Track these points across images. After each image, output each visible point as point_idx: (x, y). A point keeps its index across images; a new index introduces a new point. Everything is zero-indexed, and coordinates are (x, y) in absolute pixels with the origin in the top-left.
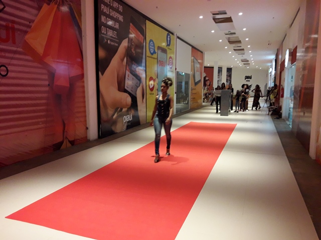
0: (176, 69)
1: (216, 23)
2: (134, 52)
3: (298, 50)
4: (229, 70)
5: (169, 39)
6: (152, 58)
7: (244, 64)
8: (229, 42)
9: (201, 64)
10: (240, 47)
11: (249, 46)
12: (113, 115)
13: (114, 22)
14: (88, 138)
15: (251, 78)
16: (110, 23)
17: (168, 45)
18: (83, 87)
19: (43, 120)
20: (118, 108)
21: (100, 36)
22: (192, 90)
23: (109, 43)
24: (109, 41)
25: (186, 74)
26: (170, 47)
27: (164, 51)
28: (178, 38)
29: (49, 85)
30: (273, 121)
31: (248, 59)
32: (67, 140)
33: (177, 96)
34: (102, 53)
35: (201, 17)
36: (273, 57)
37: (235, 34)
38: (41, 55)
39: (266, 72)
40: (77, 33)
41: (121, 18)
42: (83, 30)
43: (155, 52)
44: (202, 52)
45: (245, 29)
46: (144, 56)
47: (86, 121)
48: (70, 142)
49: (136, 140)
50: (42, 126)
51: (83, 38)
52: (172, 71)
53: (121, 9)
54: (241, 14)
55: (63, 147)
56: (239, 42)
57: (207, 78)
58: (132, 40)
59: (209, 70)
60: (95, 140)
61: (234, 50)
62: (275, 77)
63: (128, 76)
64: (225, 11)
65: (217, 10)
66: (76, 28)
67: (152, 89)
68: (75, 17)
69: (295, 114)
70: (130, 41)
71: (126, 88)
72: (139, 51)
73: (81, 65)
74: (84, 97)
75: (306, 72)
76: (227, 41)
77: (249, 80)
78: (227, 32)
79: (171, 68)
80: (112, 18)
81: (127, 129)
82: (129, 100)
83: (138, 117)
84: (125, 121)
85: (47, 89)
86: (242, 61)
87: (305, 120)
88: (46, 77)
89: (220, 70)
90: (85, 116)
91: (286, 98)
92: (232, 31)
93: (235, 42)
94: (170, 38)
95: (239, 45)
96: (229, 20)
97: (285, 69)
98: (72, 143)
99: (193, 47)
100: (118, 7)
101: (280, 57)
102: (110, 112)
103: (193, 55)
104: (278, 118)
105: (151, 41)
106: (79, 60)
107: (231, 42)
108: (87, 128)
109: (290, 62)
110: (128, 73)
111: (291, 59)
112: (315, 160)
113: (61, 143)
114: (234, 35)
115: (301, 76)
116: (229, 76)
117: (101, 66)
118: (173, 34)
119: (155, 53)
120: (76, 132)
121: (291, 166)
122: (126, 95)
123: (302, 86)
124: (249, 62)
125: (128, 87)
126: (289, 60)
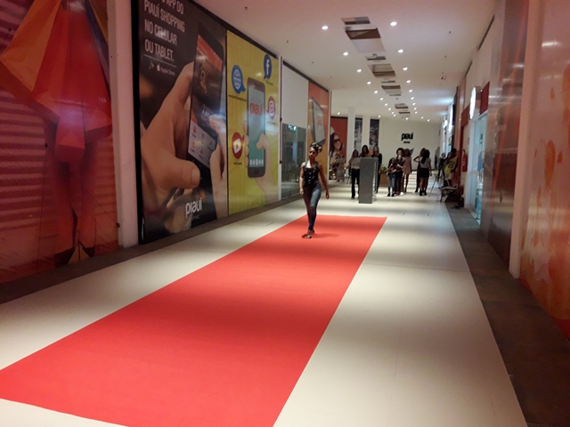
0: (281, 119)
1: (351, 38)
2: (205, 87)
3: (490, 89)
4: (375, 123)
5: (268, 66)
6: (238, 98)
7: (400, 113)
8: (374, 73)
9: (326, 112)
10: (394, 82)
11: (409, 82)
12: (167, 201)
13: (168, 32)
14: (120, 244)
15: (412, 138)
16: (162, 34)
17: (267, 76)
18: (111, 149)
19: (34, 209)
20: (176, 188)
21: (142, 57)
23: (159, 69)
24: (158, 67)
25: (299, 128)
26: (271, 80)
27: (260, 86)
28: (285, 63)
29: (46, 145)
30: (449, 212)
31: (407, 104)
32: (81, 247)
33: (283, 168)
34: (145, 89)
35: (325, 28)
36: (450, 101)
37: (383, 58)
38: (31, 90)
39: (437, 127)
40: (100, 50)
41: (181, 26)
42: (109, 45)
43: (242, 89)
44: (327, 91)
45: (401, 51)
46: (223, 96)
47: (115, 212)
48: (86, 250)
49: (208, 246)
50: (33, 221)
51: (110, 60)
52: (274, 124)
53: (180, 9)
54: (394, 24)
55: (74, 258)
56: (392, 73)
57: (336, 137)
58: (201, 65)
59: (339, 123)
60: (133, 247)
61: (383, 87)
62: (453, 137)
63: (195, 131)
64: (367, 18)
65: (352, 15)
66: (97, 42)
67: (238, 155)
68: (96, 22)
69: (486, 200)
70: (198, 66)
71: (190, 151)
72: (214, 85)
73: (108, 111)
74: (113, 168)
75: (504, 127)
76: (371, 73)
77: (408, 140)
78: (371, 56)
79: (273, 118)
80: (165, 26)
81: (192, 227)
82: (196, 173)
83: (213, 205)
84: (187, 213)
85: (43, 152)
86: (397, 108)
87: (503, 210)
88: (41, 131)
89: (359, 122)
90: (114, 204)
91: (472, 172)
92: (379, 55)
93: (383, 72)
94: (270, 63)
95: (392, 79)
96: (374, 34)
97: (470, 122)
98: (91, 252)
99: (311, 81)
100: (176, 6)
101: (462, 100)
102: (161, 196)
103: (311, 96)
104: (457, 208)
105: (236, 67)
106: (104, 100)
107: (377, 74)
108: (118, 225)
109: (478, 110)
110: (193, 125)
111: (479, 104)
112: (520, 279)
113: (70, 252)
114: (382, 62)
115: (495, 135)
116: (375, 133)
117: (144, 112)
118: (275, 56)
119: (244, 90)
120: (97, 232)
121: (478, 289)
122: (191, 164)
123: (497, 151)
124: (409, 111)
125: (194, 149)
126: (476, 107)
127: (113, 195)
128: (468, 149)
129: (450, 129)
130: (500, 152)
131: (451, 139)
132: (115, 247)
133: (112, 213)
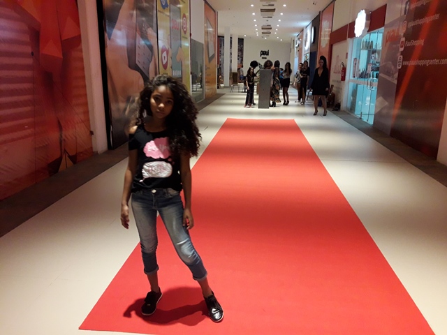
0: (191, 34)
4: (241, 41)
6: (164, 14)
7: (263, 33)
11: (285, 6)
18: (81, 59)
20: (130, 97)
22: (206, 69)
29: (32, 54)
32: (67, 155)
48: (71, 158)
50: (29, 131)
52: (187, 39)
61: (262, 10)
62: (311, 53)
67: (165, 67)
74: (84, 78)
75: (419, 43)
82: (141, 82)
85: (29, 61)
86: (263, 29)
91: (349, 81)
98: (74, 159)
99: (206, 2)
109: (367, 30)
111: (369, 24)
113: (59, 160)
116: (241, 50)
119: (167, 6)
123: (405, 63)
124: (271, 31)
125: (140, 61)
126: (366, 26)
127: (86, 104)
128: (346, 62)
129: (307, 47)
130: (412, 63)
131: (308, 55)
132: (91, 154)
133: (87, 121)
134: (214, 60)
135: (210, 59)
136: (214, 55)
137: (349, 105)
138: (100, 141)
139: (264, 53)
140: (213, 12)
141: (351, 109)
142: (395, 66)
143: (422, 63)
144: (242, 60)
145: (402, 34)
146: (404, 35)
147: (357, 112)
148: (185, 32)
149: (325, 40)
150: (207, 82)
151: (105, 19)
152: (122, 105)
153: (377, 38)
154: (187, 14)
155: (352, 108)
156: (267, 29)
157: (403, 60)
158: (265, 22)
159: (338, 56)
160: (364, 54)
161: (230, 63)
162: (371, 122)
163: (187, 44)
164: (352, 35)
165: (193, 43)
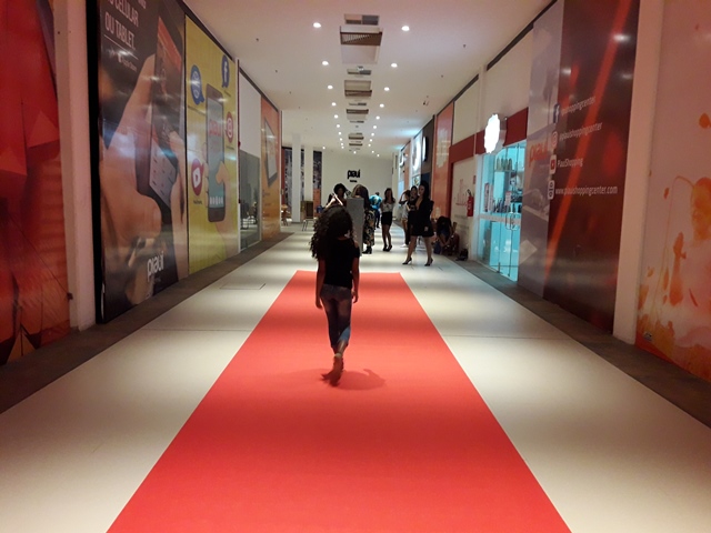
0: (239, 144)
1: (343, 43)
5: (226, 70)
6: (197, 111)
7: (351, 145)
8: (346, 91)
10: (365, 104)
11: (382, 106)
12: (128, 258)
13: (129, 6)
15: (358, 176)
17: (225, 84)
20: (138, 238)
21: (102, 38)
22: (263, 196)
23: (120, 60)
26: (229, 89)
28: (242, 71)
31: (363, 134)
32: (24, 333)
33: (241, 207)
35: (317, 25)
36: (414, 132)
37: (368, 73)
43: (201, 98)
44: (277, 110)
45: (394, 65)
46: (182, 106)
52: (233, 149)
54: (406, 28)
56: (368, 93)
58: (162, 60)
60: (91, 329)
61: (348, 110)
63: (156, 154)
64: (377, 17)
65: (359, 13)
67: (197, 191)
70: (159, 60)
71: (151, 184)
76: (343, 91)
77: (355, 178)
78: (354, 68)
82: (158, 215)
84: (150, 274)
86: (351, 138)
91: (479, 217)
92: (366, 68)
93: (358, 93)
95: (363, 101)
96: (374, 39)
97: (476, 157)
98: (36, 340)
99: (263, 96)
105: (195, 68)
107: (349, 93)
110: (154, 144)
111: (506, 134)
112: (636, 345)
113: (10, 344)
114: (366, 78)
115: (553, 172)
116: (318, 169)
118: (232, 58)
119: (203, 100)
122: (151, 202)
123: (559, 191)
124: (362, 142)
125: (156, 181)
126: (500, 138)
127: (63, 249)
128: (474, 189)
129: (416, 166)
130: (569, 191)
131: (418, 178)
132: (66, 331)
133: (63, 277)
134: (276, 181)
135: (271, 181)
136: (276, 176)
137: (480, 253)
138: (83, 310)
139: (352, 174)
140: (274, 110)
141: (484, 259)
142: (545, 196)
143: (582, 191)
144: (320, 183)
145: (552, 151)
146: (555, 153)
147: (493, 263)
148: (230, 140)
149: (442, 156)
150: (266, 215)
151: (101, 116)
152: (123, 251)
153: (518, 155)
154: (234, 113)
155: (486, 257)
156: (357, 139)
157: (556, 187)
158: (353, 129)
159: (461, 181)
160: (500, 177)
161: (302, 186)
162: (514, 277)
163: (233, 157)
164: (481, 150)
165: (243, 157)
